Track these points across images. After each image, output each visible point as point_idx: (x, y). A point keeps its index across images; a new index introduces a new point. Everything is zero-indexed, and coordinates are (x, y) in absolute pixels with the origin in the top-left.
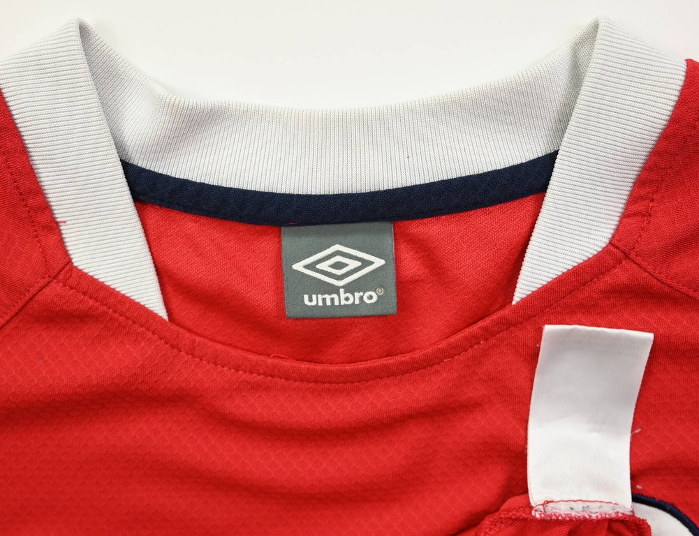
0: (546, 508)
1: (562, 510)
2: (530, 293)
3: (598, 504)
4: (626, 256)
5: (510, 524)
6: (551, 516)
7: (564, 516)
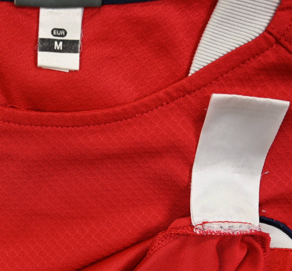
0: (204, 227)
1: (215, 228)
2: (202, 67)
3: (239, 224)
4: (278, 42)
5: (177, 238)
6: (207, 232)
7: (216, 232)
